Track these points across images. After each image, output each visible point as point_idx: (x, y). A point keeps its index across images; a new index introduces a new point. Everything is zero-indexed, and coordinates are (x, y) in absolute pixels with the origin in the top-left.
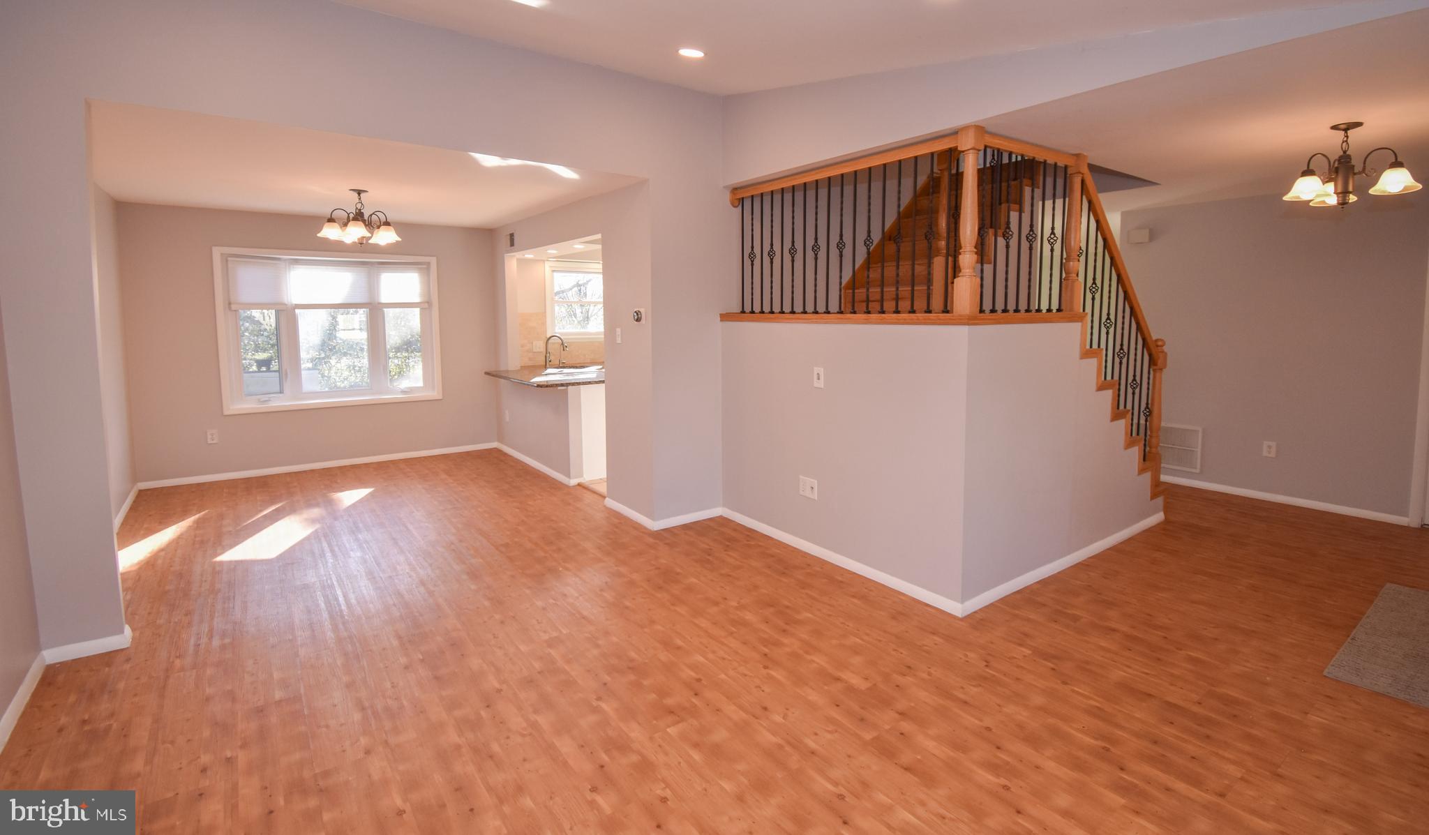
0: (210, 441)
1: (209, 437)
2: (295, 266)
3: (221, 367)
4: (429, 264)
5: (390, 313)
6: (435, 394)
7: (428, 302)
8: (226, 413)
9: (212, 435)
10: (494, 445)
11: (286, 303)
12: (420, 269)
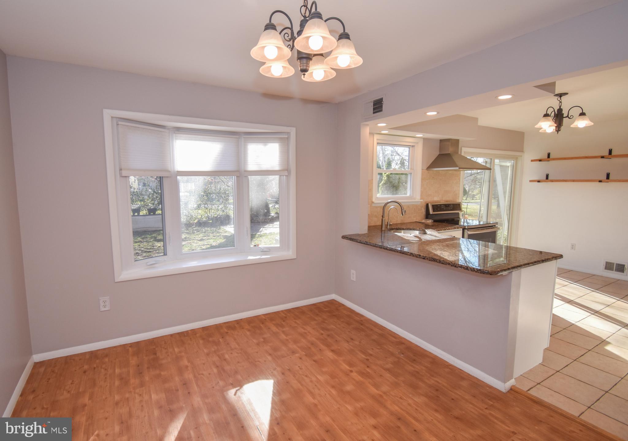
0: (103, 309)
1: (102, 304)
2: (177, 135)
3: (112, 235)
4: (288, 133)
5: (253, 179)
6: (290, 254)
7: (287, 170)
8: (117, 280)
9: (105, 302)
10: (333, 296)
11: (170, 170)
12: (281, 139)
